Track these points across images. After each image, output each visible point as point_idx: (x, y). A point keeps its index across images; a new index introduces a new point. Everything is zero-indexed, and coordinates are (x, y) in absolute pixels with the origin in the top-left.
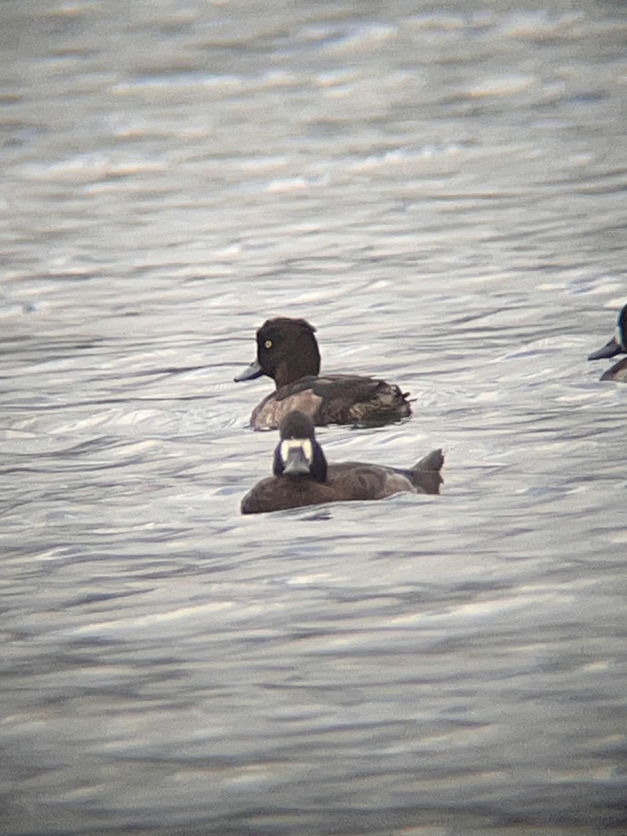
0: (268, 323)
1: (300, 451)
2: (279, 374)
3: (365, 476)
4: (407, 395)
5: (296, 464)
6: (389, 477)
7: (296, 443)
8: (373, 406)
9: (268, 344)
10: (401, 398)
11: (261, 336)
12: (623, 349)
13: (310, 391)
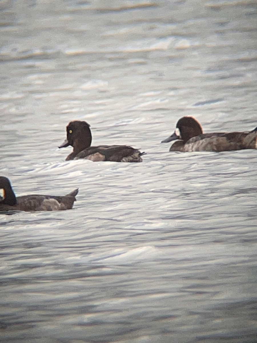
0: (71, 123)
2: (75, 144)
9: (71, 132)
11: (68, 129)
13: (98, 153)
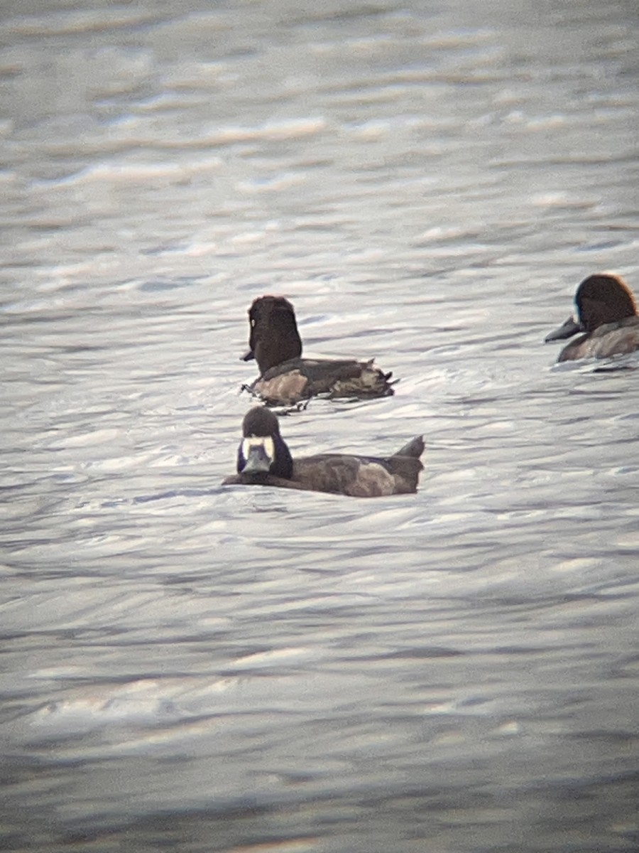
1: (261, 449)
3: (336, 469)
4: (390, 375)
5: (256, 462)
6: (362, 467)
7: (256, 441)
8: (354, 386)
10: (383, 380)
12: (581, 327)
13: (297, 371)
